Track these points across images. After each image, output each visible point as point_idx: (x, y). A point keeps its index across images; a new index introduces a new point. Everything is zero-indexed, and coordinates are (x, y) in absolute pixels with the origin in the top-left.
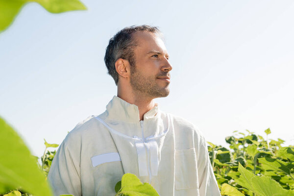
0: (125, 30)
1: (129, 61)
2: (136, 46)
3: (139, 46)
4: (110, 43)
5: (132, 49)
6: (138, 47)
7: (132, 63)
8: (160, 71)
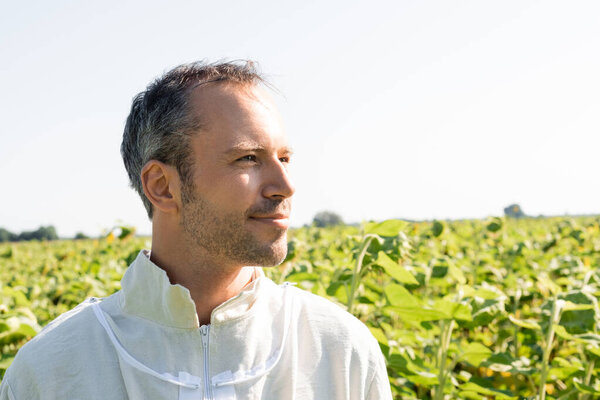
0: (173, 76)
1: (179, 168)
2: (196, 129)
3: (205, 130)
4: (133, 110)
5: (186, 137)
6: (200, 133)
7: (185, 175)
8: (259, 199)
